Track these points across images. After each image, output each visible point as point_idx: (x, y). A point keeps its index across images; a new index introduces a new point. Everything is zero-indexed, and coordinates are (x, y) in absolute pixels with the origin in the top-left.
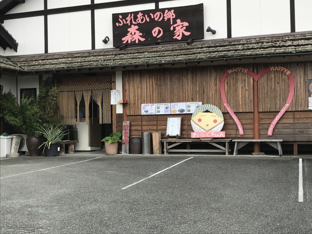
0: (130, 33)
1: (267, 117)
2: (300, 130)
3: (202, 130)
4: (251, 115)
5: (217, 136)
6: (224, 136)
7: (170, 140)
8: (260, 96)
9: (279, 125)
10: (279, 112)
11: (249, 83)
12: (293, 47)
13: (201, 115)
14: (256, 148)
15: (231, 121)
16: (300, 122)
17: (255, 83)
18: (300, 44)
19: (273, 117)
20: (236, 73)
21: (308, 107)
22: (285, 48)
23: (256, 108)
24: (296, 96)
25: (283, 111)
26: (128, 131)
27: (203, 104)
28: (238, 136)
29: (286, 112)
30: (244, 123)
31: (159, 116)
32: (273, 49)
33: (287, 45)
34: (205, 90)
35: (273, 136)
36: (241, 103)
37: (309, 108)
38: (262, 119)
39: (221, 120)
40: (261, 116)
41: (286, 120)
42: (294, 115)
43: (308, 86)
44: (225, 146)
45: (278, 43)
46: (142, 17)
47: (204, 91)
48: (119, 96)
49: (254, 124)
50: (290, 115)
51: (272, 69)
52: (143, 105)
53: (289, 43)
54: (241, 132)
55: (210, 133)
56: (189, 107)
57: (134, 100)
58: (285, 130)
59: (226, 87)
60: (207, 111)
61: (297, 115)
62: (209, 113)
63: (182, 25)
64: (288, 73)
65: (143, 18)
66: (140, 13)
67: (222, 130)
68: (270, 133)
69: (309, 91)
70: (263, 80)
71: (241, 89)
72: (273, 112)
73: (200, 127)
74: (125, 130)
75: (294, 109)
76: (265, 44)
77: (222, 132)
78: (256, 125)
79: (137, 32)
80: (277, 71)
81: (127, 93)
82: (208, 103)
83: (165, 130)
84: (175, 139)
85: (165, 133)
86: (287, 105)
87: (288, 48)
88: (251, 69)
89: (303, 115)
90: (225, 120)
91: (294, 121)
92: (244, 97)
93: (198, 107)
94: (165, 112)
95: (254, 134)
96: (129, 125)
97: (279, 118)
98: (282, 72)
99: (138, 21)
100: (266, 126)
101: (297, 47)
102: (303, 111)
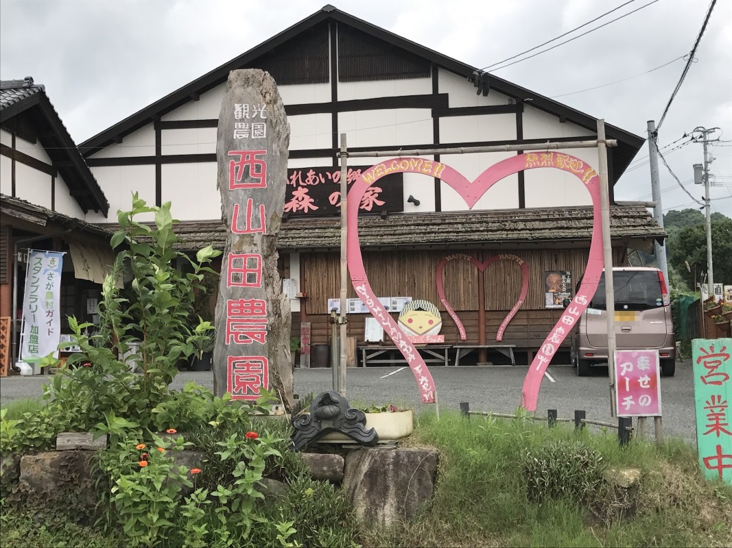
0: (296, 197)
1: (496, 317)
2: (536, 334)
3: (414, 334)
4: (475, 315)
5: (434, 341)
6: (443, 342)
7: (370, 347)
8: (487, 291)
9: (510, 327)
10: (510, 311)
11: (473, 273)
12: (528, 231)
13: (411, 314)
14: (482, 357)
15: (450, 323)
16: (535, 323)
17: (481, 274)
18: (535, 227)
19: (502, 317)
20: (457, 261)
21: (545, 304)
22: (518, 232)
23: (482, 306)
24: (531, 292)
25: (515, 309)
26: (309, 336)
27: (413, 300)
28: (459, 342)
29: (519, 310)
30: (466, 324)
31: (352, 316)
32: (503, 232)
33: (519, 228)
34: (416, 281)
35: (503, 340)
36: (462, 299)
37: (547, 307)
38: (489, 320)
39: (437, 320)
40: (489, 316)
41: (518, 320)
42: (528, 315)
43: (546, 280)
44: (444, 355)
45: (507, 224)
46: (314, 176)
47: (415, 283)
48: (295, 287)
49: (479, 326)
50: (524, 315)
51: (501, 257)
52: (330, 300)
53: (521, 225)
54: (463, 336)
55: (425, 338)
56: (394, 303)
57: (318, 294)
58: (518, 334)
59: (444, 278)
60: (420, 309)
61: (533, 315)
62: (422, 312)
63: (373, 191)
64: (521, 262)
65: (315, 178)
66: (311, 171)
67: (440, 334)
68: (499, 337)
69: (546, 285)
70: (490, 271)
71: (462, 281)
72: (502, 311)
73: (411, 330)
74: (305, 334)
75: (528, 308)
76: (490, 224)
77: (440, 336)
78: (482, 327)
79: (307, 197)
80: (507, 260)
81: (307, 284)
82: (420, 298)
83: (363, 334)
84: (378, 346)
85: (363, 339)
86: (520, 302)
87: (521, 232)
88: (476, 256)
89: (539, 315)
90: (443, 320)
91: (528, 322)
92: (466, 291)
93: (406, 303)
94: (362, 310)
95: (479, 339)
96: (310, 327)
97: (510, 319)
98: (513, 261)
99: (308, 181)
100: (494, 329)
101: (532, 232)
102: (539, 310)
